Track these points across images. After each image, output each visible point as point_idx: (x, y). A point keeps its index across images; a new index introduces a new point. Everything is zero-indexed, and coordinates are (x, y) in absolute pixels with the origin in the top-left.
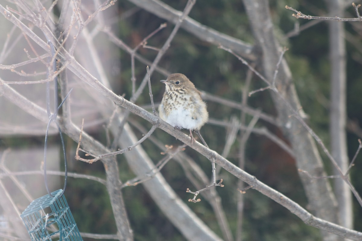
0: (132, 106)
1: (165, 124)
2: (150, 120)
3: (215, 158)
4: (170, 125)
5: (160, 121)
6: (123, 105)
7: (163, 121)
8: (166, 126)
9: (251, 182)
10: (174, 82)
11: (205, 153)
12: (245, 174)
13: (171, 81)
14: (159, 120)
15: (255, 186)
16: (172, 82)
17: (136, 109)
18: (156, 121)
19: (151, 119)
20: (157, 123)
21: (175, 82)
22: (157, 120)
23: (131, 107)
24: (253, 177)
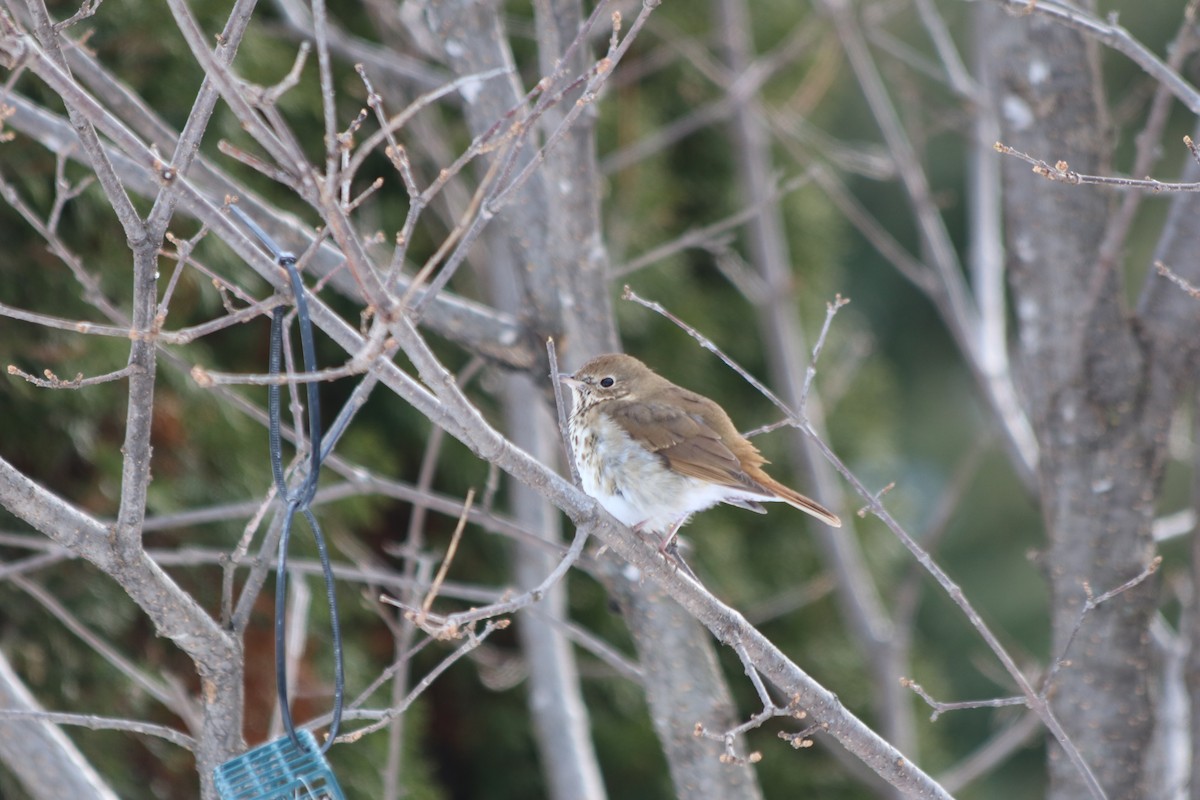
0: (526, 461)
1: (611, 520)
2: (573, 507)
3: (740, 632)
4: (622, 524)
5: (599, 512)
6: (501, 457)
7: (609, 514)
8: (615, 528)
9: (826, 708)
10: (594, 381)
11: (711, 617)
12: (812, 685)
13: (585, 376)
14: (596, 508)
15: (836, 721)
16: (591, 379)
17: (535, 472)
18: (588, 509)
19: (574, 504)
20: (592, 518)
21: (597, 379)
22: (592, 506)
23: (522, 465)
24: (829, 695)
